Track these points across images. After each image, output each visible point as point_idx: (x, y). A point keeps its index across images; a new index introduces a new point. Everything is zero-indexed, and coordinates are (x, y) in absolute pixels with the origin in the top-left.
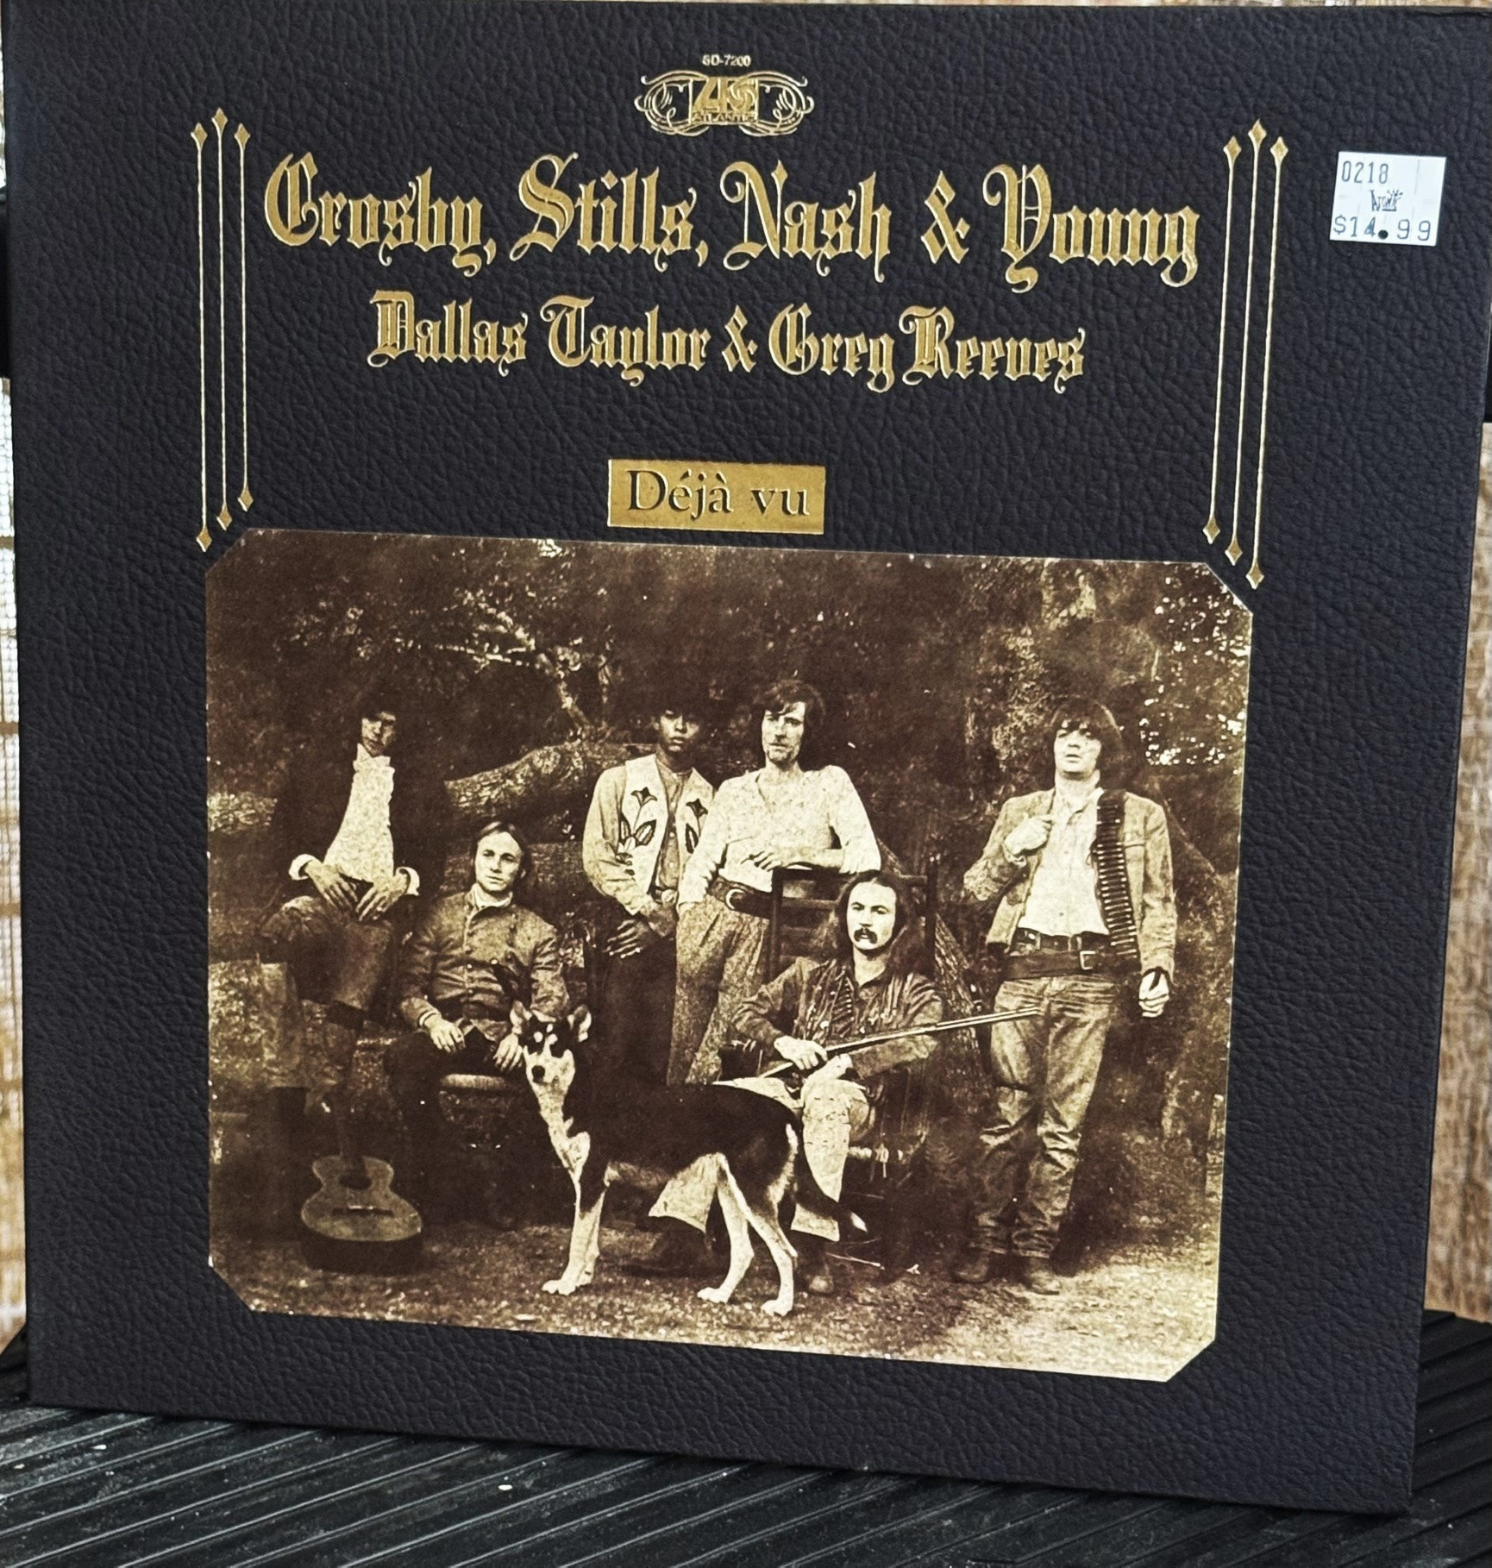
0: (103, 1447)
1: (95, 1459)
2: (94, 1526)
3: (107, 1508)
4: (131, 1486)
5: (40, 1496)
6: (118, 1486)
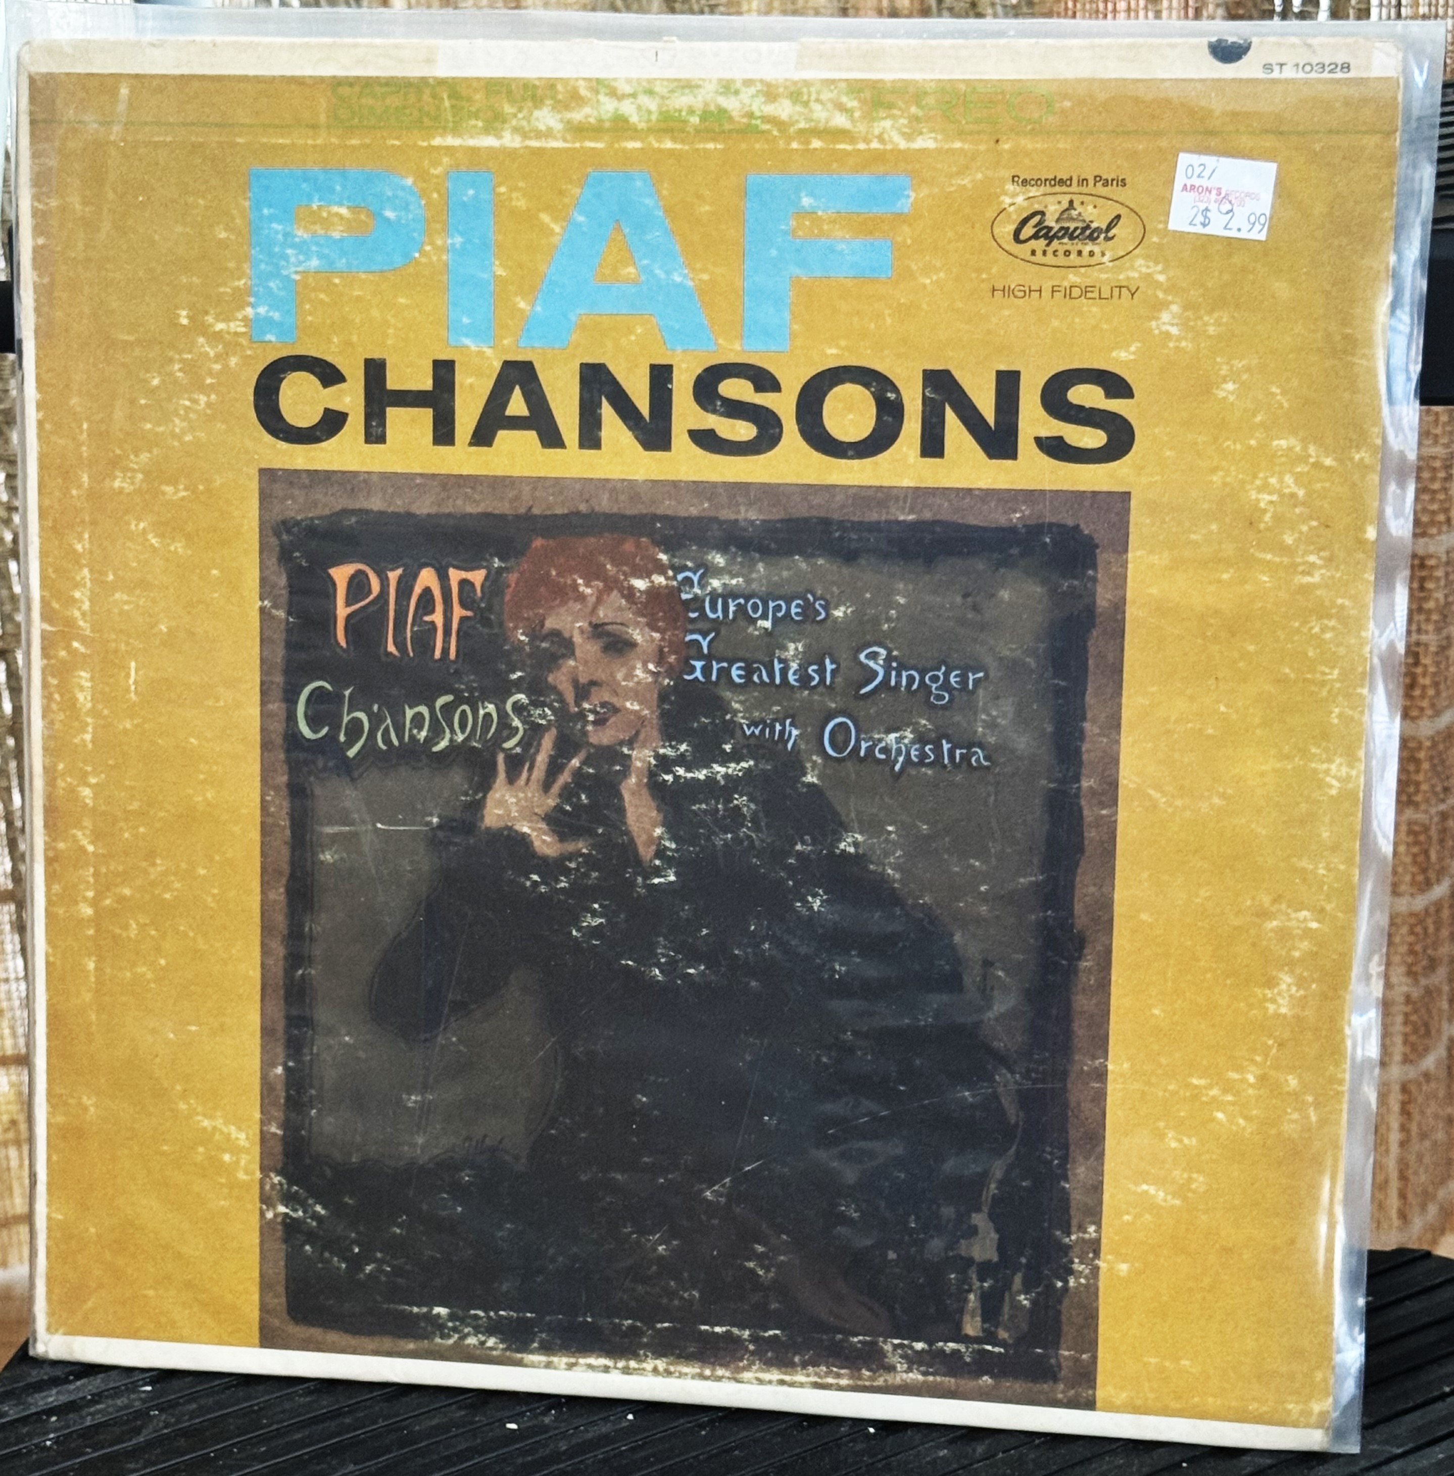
0: (149, 1388)
1: (141, 1399)
2: (137, 1462)
3: (149, 1445)
4: (173, 1425)
5: (89, 1434)
6: (161, 1424)
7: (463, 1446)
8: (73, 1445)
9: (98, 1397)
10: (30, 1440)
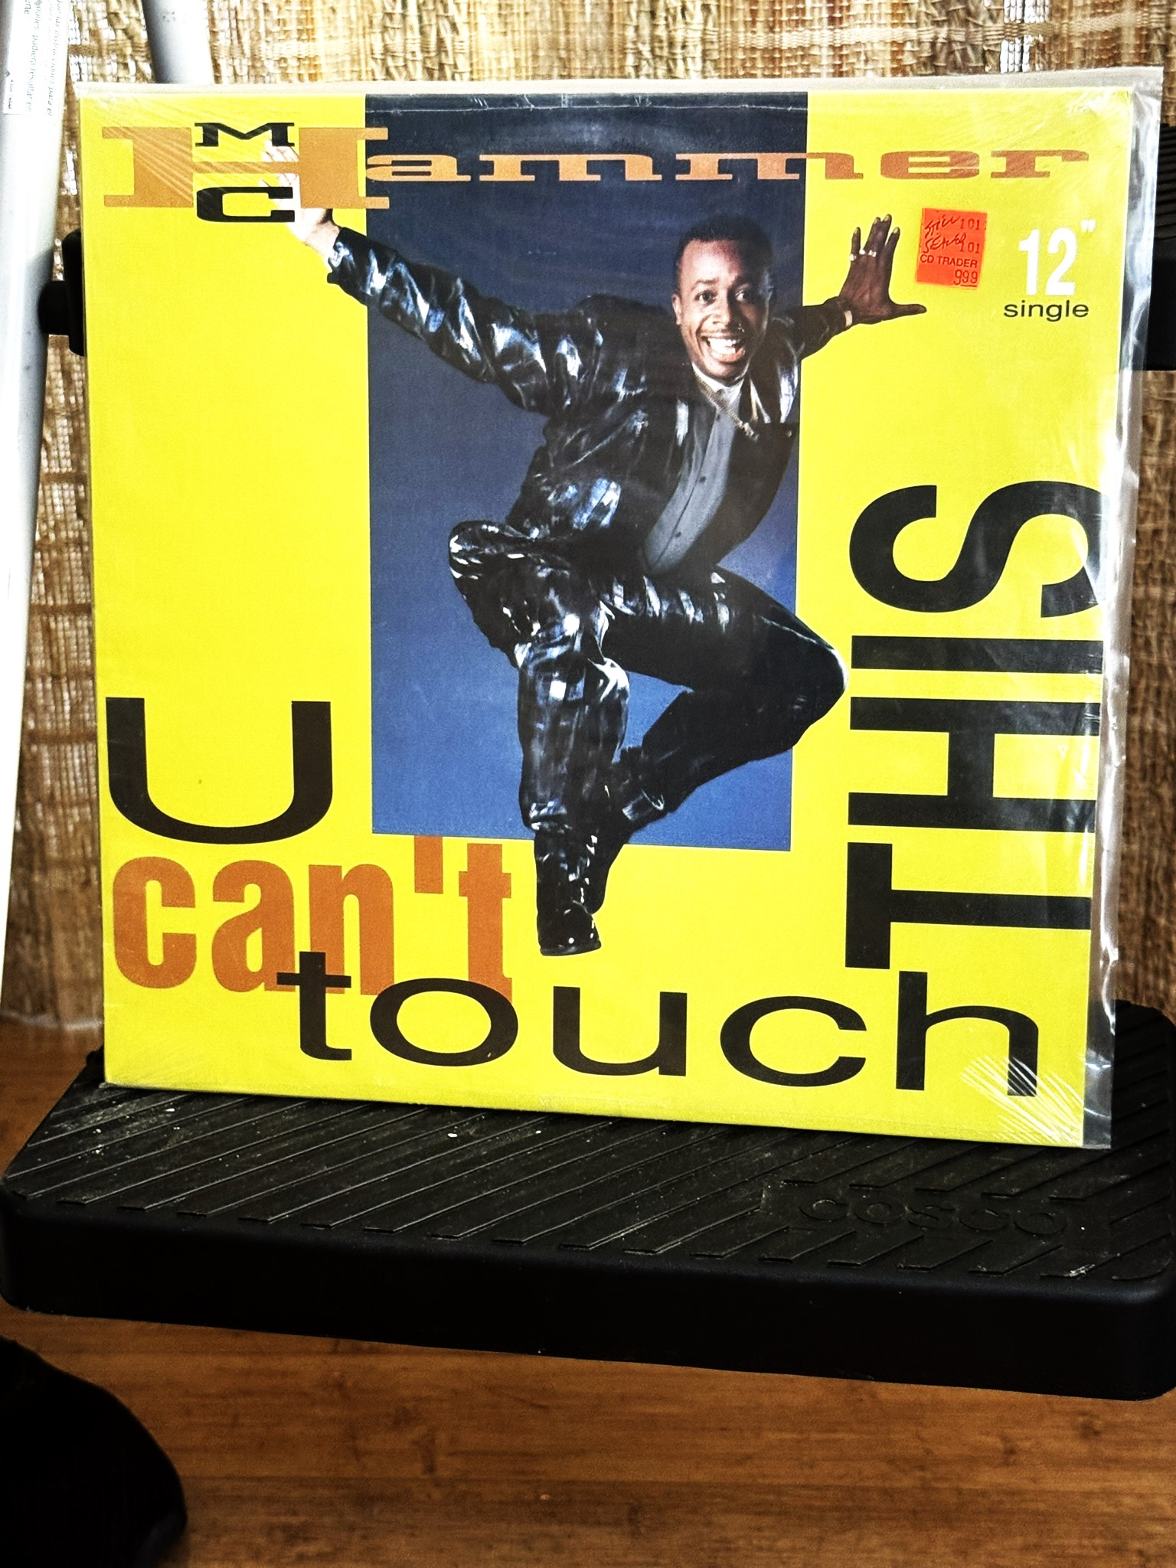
0: (172, 1110)
1: (167, 1118)
2: (164, 1165)
3: (173, 1152)
4: (192, 1137)
5: (128, 1145)
6: (182, 1137)
7: (409, 1152)
8: (117, 1153)
9: (134, 1117)
10: (84, 1149)
